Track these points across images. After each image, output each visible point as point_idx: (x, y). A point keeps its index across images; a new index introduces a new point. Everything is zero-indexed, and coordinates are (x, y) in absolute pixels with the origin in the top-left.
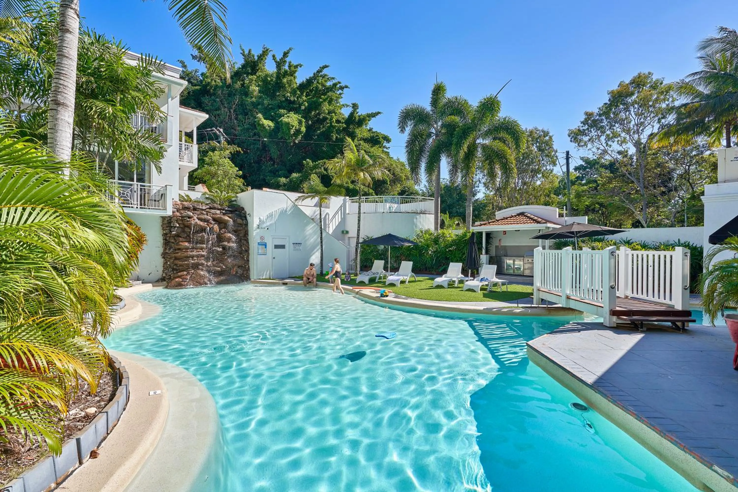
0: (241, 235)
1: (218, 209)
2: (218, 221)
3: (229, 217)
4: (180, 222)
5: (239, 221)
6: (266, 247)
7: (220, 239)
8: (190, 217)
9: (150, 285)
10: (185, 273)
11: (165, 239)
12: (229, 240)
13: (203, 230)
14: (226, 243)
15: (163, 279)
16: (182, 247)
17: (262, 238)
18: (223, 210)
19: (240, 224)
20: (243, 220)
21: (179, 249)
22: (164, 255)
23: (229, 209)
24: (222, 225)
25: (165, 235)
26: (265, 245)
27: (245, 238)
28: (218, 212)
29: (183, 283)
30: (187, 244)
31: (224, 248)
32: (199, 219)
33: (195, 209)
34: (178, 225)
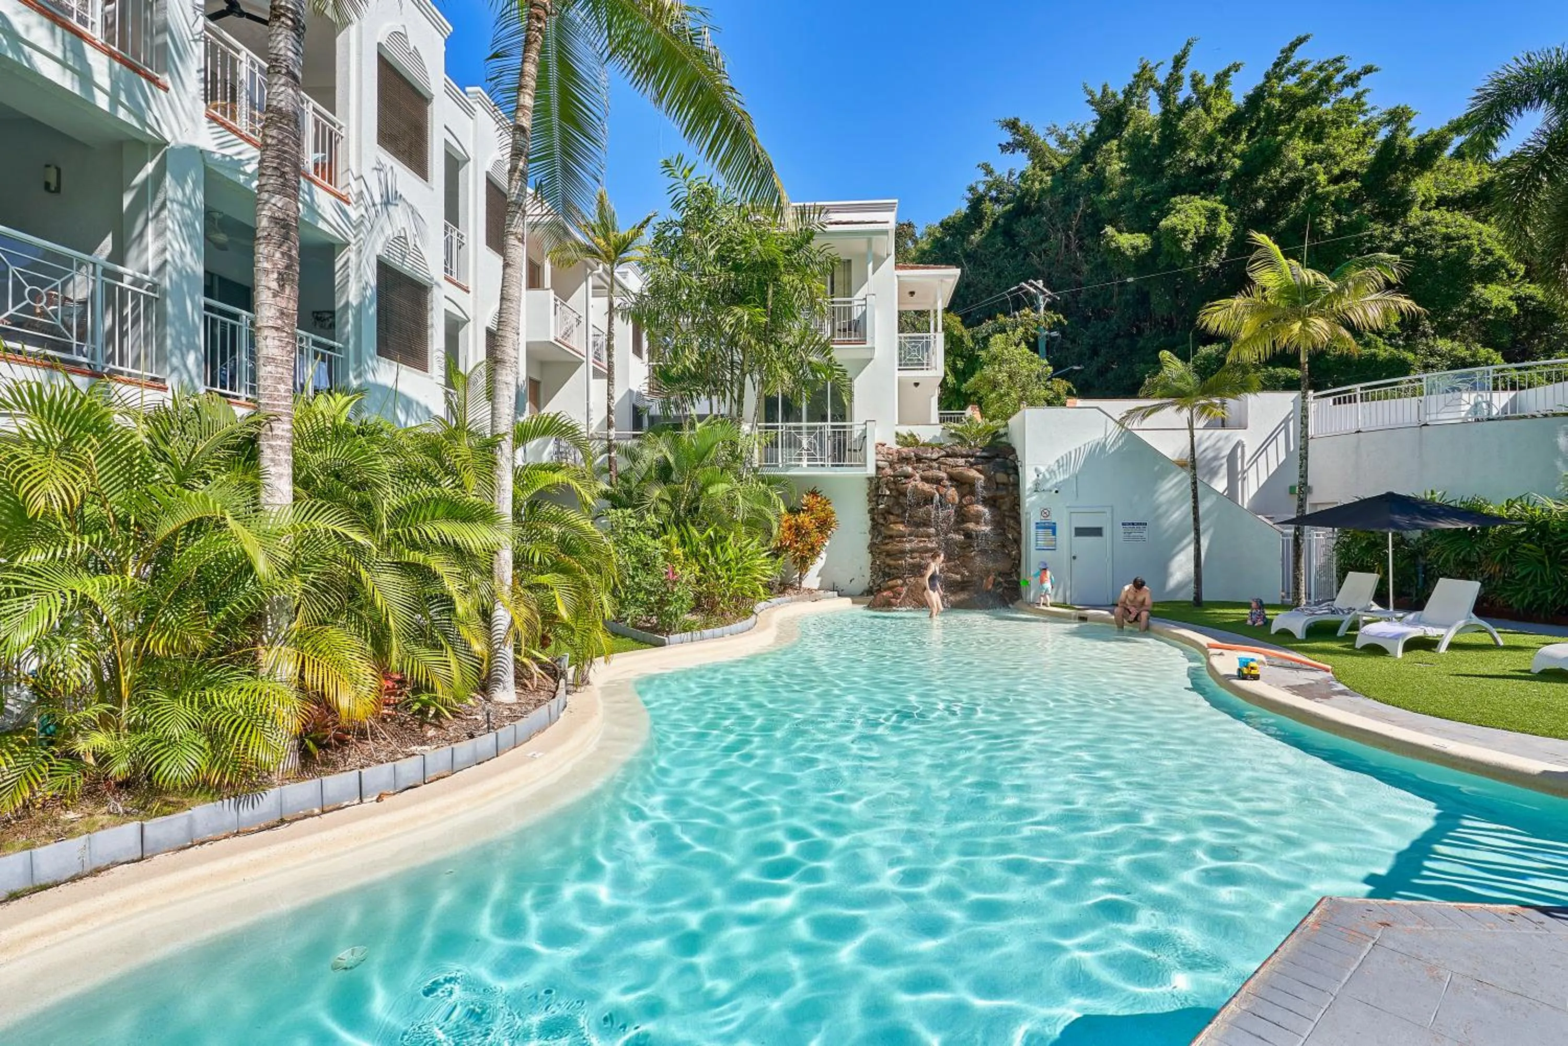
0: (1004, 508)
1: (962, 456)
2: (959, 481)
3: (978, 470)
4: (892, 486)
5: (1001, 477)
6: (1054, 533)
7: (962, 516)
8: (907, 477)
9: (849, 600)
10: (900, 582)
11: (873, 519)
12: (977, 518)
13: (928, 499)
14: (971, 526)
15: (870, 592)
16: (894, 533)
17: (1045, 512)
18: (972, 456)
19: (1004, 484)
20: (1009, 475)
21: (891, 537)
22: (872, 547)
23: (984, 454)
24: (966, 489)
25: (871, 511)
26: (1053, 528)
27: (1014, 514)
28: (961, 461)
29: (893, 600)
30: (901, 527)
31: (968, 535)
32: (924, 479)
33: (919, 460)
34: (888, 493)
